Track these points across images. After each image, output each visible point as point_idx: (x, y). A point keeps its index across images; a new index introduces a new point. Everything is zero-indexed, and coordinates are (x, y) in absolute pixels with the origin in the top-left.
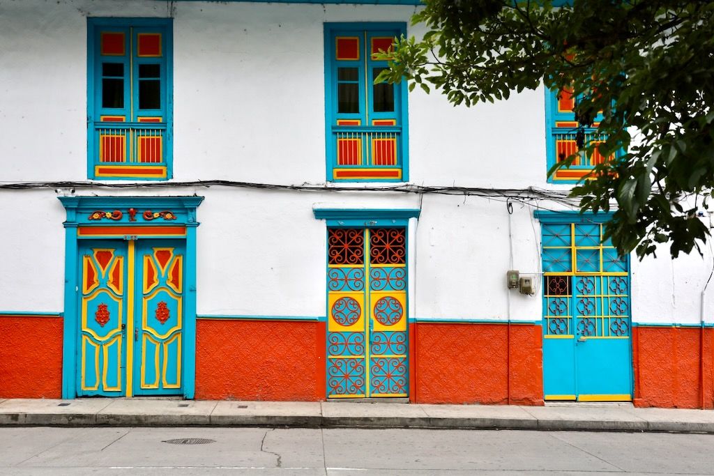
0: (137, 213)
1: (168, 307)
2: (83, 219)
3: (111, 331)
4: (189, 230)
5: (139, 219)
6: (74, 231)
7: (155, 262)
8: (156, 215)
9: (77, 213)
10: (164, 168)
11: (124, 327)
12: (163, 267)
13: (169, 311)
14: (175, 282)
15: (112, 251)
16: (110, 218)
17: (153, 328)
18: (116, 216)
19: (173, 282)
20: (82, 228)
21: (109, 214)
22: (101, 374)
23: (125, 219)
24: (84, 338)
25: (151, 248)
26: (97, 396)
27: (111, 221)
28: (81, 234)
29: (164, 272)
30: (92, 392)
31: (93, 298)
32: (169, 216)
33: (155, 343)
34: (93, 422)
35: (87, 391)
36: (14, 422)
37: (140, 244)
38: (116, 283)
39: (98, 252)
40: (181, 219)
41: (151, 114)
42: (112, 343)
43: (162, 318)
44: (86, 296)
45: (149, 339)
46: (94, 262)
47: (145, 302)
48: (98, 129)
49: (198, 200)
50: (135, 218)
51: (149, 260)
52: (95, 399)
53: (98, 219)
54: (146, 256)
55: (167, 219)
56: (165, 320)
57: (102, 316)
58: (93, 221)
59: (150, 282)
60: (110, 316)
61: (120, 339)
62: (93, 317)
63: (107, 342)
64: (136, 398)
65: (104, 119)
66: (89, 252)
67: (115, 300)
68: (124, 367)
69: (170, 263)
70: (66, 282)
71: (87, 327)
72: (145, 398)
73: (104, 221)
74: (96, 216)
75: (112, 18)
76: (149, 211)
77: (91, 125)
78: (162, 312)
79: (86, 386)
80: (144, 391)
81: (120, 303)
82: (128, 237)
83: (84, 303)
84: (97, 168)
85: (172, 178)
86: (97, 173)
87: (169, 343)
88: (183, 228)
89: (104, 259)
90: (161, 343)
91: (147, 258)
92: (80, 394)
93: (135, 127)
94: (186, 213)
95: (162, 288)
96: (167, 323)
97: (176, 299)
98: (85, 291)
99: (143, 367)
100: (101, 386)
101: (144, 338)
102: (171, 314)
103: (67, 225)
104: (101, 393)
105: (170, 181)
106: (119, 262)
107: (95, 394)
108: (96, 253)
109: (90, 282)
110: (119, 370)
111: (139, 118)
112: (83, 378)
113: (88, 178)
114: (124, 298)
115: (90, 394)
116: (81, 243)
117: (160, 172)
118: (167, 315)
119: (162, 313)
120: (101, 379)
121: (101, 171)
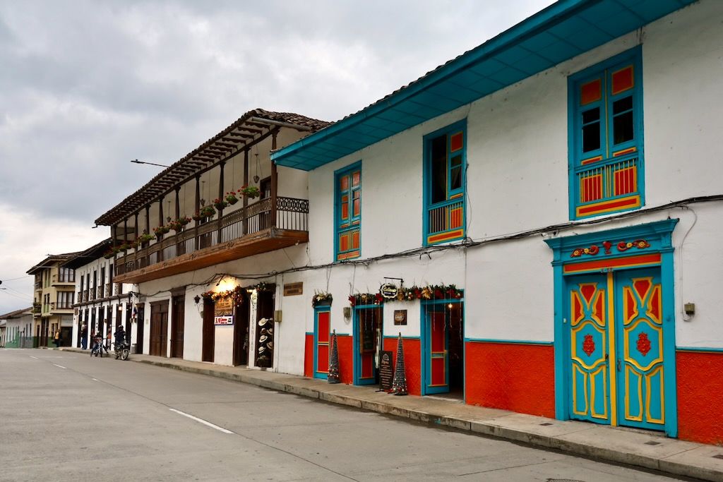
0: (611, 246)
1: (649, 338)
2: (567, 257)
3: (597, 360)
4: (663, 257)
5: (615, 251)
6: (560, 268)
7: (634, 293)
8: (629, 244)
9: (561, 252)
10: (637, 197)
11: (607, 357)
12: (642, 297)
13: (650, 342)
14: (655, 312)
15: (595, 285)
16: (588, 254)
17: (635, 359)
18: (594, 251)
19: (652, 312)
20: (566, 265)
21: (586, 250)
22: (589, 401)
23: (602, 253)
24: (574, 365)
25: (630, 279)
26: (586, 421)
27: (590, 256)
28: (566, 270)
29: (644, 302)
30: (582, 416)
31: (580, 329)
32: (641, 244)
33: (637, 375)
34: (547, 444)
35: (578, 415)
36: (491, 433)
37: (618, 276)
38: (599, 315)
39: (583, 287)
40: (655, 246)
41: (626, 146)
42: (598, 372)
43: (644, 350)
44: (575, 327)
45: (632, 370)
46: (580, 296)
47: (626, 333)
48: (578, 174)
49: (672, 224)
50: (610, 250)
51: (628, 291)
52: (585, 423)
53: (578, 256)
54: (626, 287)
55: (639, 248)
56: (647, 351)
57: (589, 346)
58: (574, 258)
59: (631, 312)
60: (596, 346)
61: (604, 369)
62: (581, 346)
63: (592, 371)
64: (619, 428)
65: (584, 163)
66: (575, 287)
67: (598, 330)
68: (608, 396)
69: (649, 292)
70: (555, 314)
71: (577, 356)
72: (627, 429)
73: (583, 257)
74: (576, 253)
75: (587, 68)
76: (622, 242)
77: (572, 172)
78: (643, 343)
79: (577, 411)
80: (629, 422)
81: (603, 333)
82: (605, 269)
83: (573, 334)
84: (578, 209)
85: (644, 205)
86: (578, 214)
87: (652, 375)
88: (657, 256)
89: (588, 292)
90: (643, 375)
91: (627, 289)
92: (572, 417)
93: (609, 164)
94: (660, 239)
95: (641, 318)
96: (649, 354)
97: (657, 329)
98: (573, 323)
99: (627, 398)
100: (589, 412)
101: (626, 369)
102: (652, 345)
103: (554, 264)
104: (589, 419)
105: (643, 208)
106: (601, 294)
107: (585, 418)
108: (581, 287)
109: (578, 314)
110: (605, 398)
111: (614, 154)
112: (574, 403)
113: (570, 220)
114: (605, 328)
115: (581, 419)
116: (568, 280)
117: (634, 201)
118: (648, 346)
119: (644, 345)
120: (589, 405)
121: (582, 211)
